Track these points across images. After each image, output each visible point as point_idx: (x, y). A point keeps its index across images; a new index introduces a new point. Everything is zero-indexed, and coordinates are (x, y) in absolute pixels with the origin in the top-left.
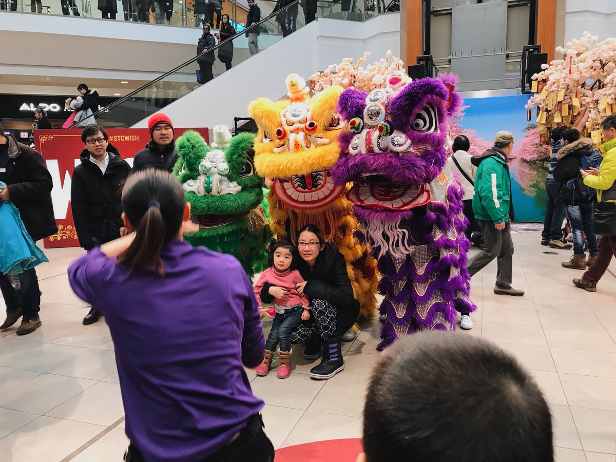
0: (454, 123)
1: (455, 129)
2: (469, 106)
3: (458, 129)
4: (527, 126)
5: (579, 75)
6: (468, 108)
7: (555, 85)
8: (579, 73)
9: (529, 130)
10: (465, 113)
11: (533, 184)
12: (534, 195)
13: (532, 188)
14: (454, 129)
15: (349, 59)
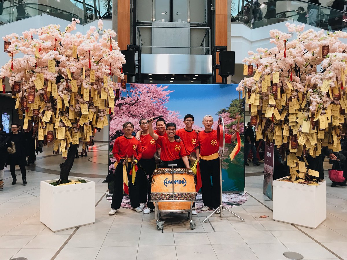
0: (161, 105)
1: (162, 110)
2: (173, 91)
3: (164, 110)
4: (220, 111)
5: (293, 59)
6: (172, 92)
7: (269, 68)
8: (292, 57)
9: (221, 114)
10: (169, 97)
11: (226, 159)
12: (226, 168)
13: (225, 162)
14: (160, 110)
15: (56, 25)
